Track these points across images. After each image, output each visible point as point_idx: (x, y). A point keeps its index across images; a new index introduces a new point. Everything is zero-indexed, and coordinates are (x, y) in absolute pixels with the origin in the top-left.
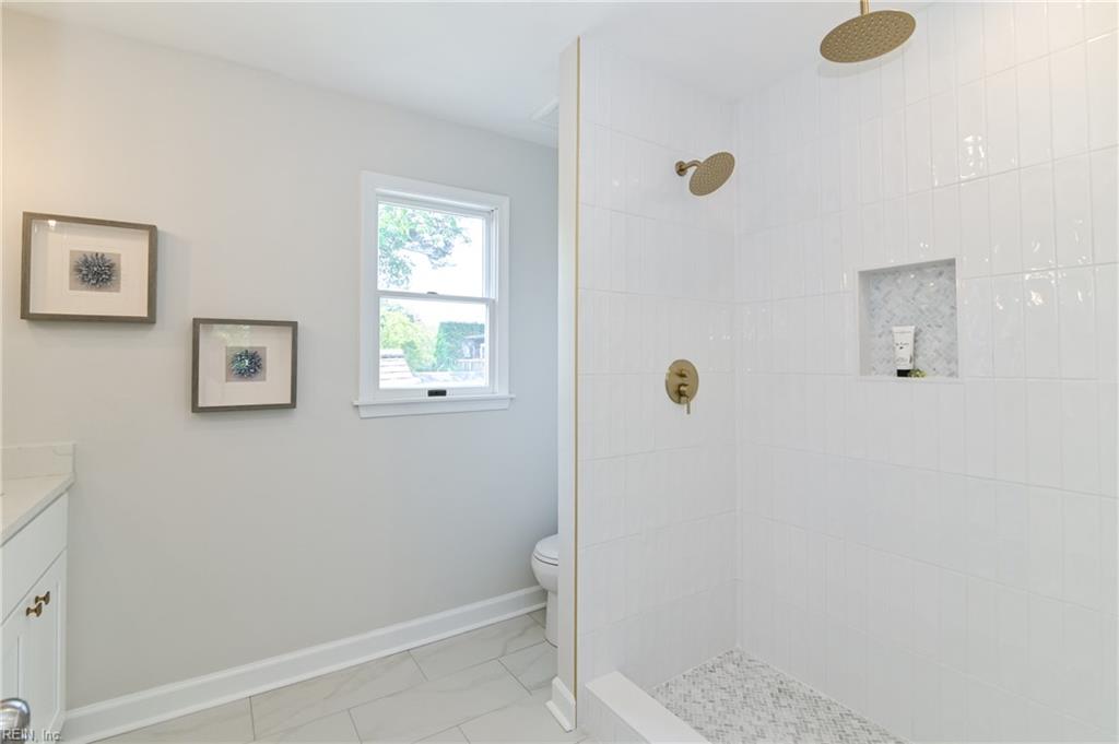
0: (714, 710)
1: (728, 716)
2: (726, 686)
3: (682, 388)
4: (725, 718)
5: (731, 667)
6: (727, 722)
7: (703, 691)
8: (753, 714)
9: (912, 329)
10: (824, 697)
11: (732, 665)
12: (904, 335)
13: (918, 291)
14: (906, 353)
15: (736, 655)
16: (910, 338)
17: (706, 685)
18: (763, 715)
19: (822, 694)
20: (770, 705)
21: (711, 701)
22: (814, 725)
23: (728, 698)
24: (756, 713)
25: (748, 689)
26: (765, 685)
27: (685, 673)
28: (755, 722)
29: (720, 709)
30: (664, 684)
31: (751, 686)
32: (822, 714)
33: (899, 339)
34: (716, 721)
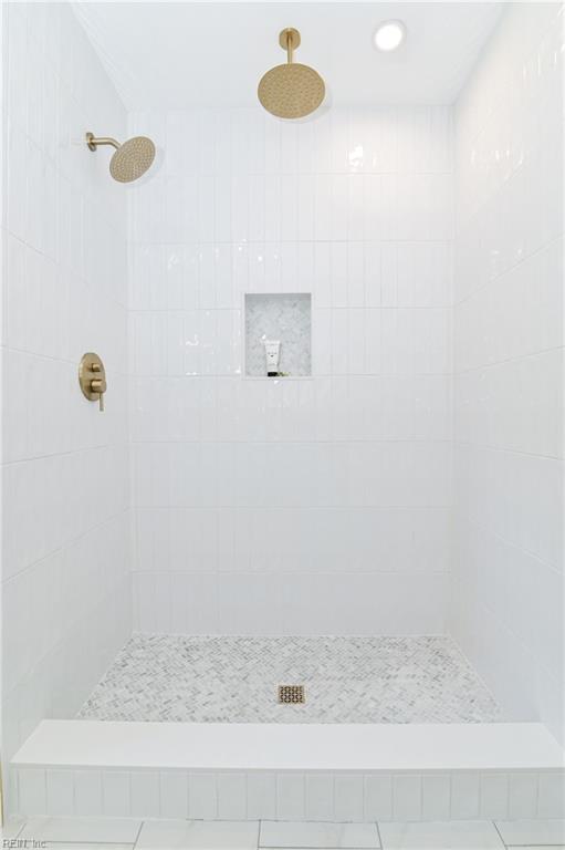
0: (147, 697)
1: (162, 695)
2: (145, 671)
3: (94, 384)
4: (160, 697)
5: (139, 653)
6: (164, 700)
7: (127, 687)
8: (180, 680)
9: (278, 342)
10: (219, 636)
11: (138, 651)
12: (272, 347)
13: (280, 316)
14: (274, 360)
15: (137, 641)
16: (275, 349)
17: (127, 680)
18: (188, 676)
19: (216, 636)
20: (187, 664)
21: (140, 692)
22: (225, 660)
23: (152, 679)
24: (182, 678)
25: (163, 662)
26: (174, 652)
27: (102, 680)
28: (185, 685)
29: (152, 693)
30: (86, 704)
31: (164, 659)
32: (224, 650)
33: (270, 349)
34: (155, 706)
